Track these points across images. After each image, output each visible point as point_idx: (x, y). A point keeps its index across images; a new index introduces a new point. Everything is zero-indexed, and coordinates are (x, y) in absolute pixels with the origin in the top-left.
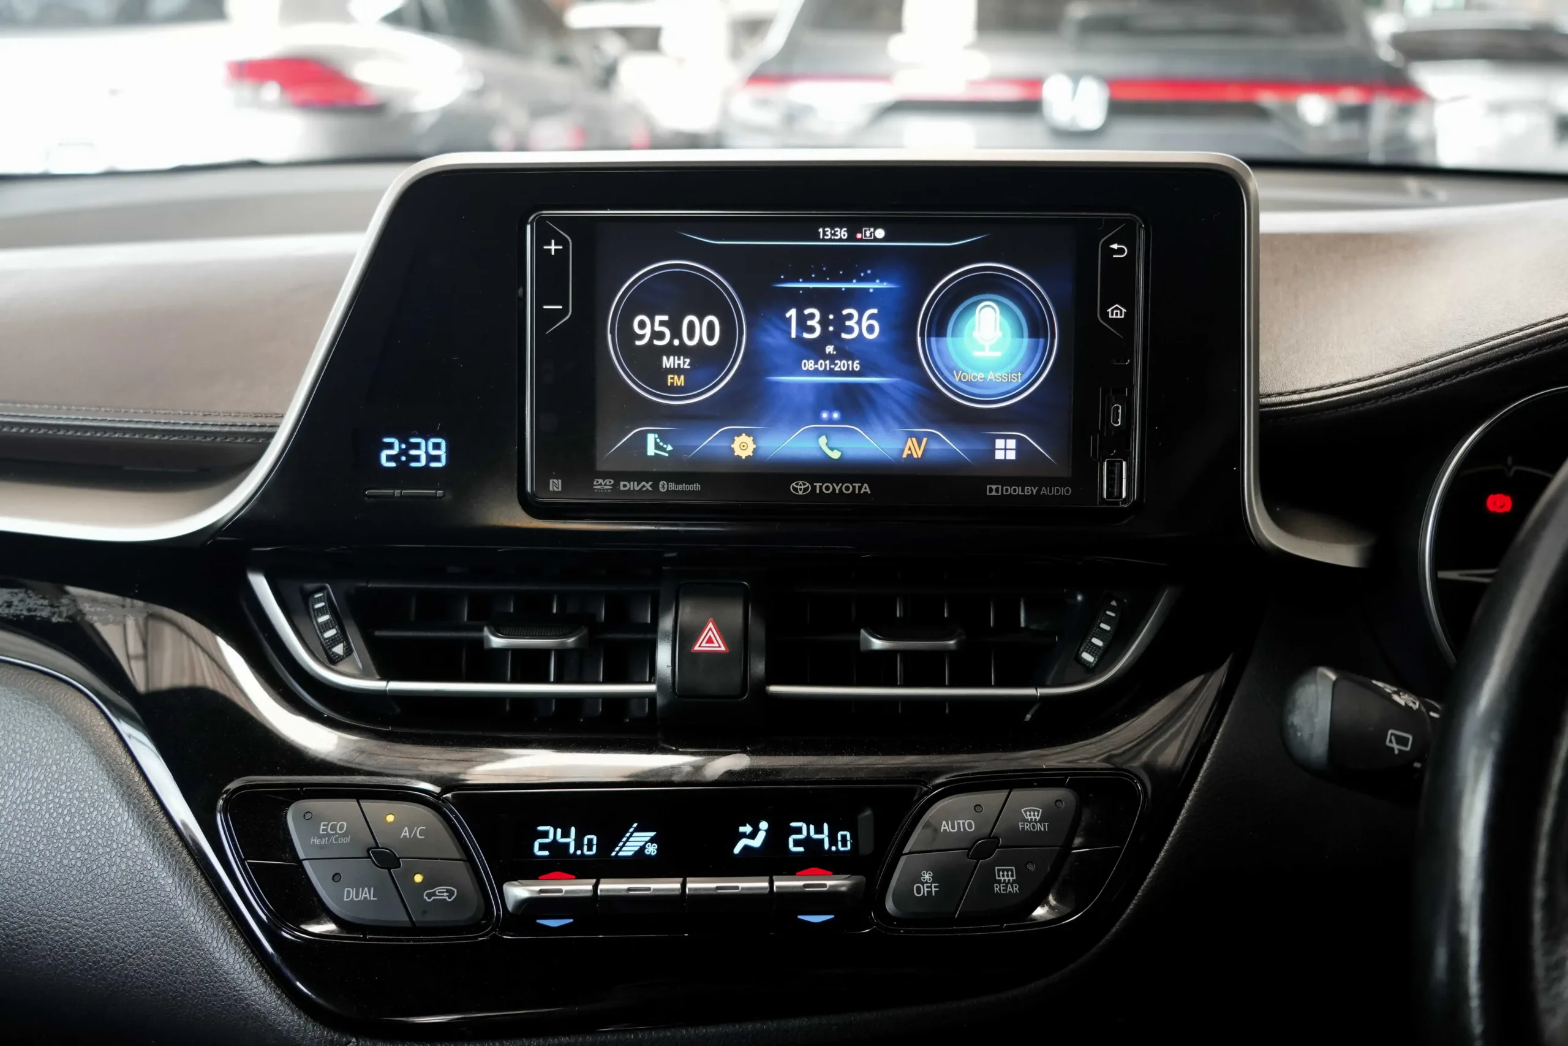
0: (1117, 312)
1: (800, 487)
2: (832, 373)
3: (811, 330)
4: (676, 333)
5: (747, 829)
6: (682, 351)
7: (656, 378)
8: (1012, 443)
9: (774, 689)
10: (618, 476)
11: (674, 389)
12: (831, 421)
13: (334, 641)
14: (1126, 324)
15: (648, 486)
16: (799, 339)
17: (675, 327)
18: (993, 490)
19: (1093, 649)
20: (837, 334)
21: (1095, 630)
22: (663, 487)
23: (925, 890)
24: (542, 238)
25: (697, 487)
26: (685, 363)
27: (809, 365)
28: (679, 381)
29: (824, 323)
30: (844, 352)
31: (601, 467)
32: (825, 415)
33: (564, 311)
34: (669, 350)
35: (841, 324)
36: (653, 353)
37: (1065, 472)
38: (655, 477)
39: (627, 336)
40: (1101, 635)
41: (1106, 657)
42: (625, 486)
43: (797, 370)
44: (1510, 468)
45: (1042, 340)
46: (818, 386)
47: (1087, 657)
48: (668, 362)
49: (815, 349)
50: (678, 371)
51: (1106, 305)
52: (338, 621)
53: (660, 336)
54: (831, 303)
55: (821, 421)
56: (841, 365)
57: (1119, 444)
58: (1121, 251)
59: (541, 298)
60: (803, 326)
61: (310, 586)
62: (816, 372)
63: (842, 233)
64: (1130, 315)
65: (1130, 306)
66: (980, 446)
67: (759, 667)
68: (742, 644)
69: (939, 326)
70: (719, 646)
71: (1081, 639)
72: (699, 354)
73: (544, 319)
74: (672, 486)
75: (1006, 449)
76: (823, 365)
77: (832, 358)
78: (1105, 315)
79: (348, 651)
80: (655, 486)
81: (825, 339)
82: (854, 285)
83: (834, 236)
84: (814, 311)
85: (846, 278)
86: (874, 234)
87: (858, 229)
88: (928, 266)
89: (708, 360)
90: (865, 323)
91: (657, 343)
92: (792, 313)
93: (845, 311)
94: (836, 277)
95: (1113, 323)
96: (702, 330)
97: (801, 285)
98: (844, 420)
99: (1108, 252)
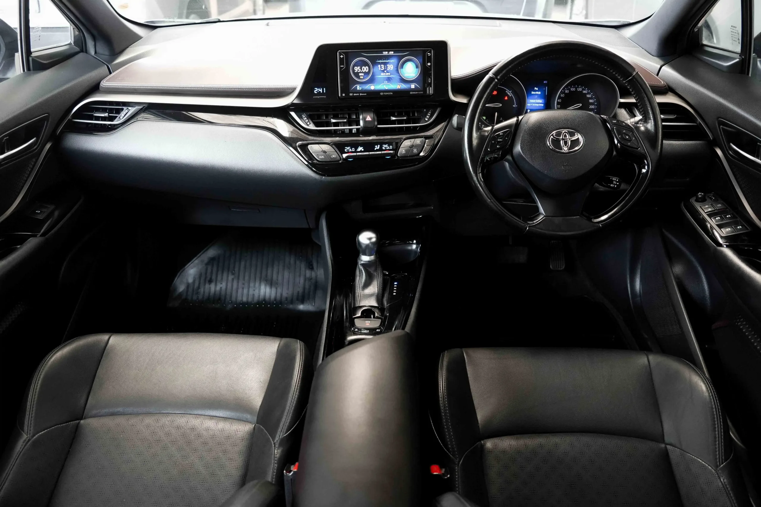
0: (429, 64)
1: (382, 94)
2: (386, 75)
3: (382, 68)
4: (361, 70)
5: (376, 146)
6: (362, 72)
7: (358, 77)
8: (414, 85)
9: (378, 126)
10: (353, 93)
11: (361, 79)
12: (386, 83)
13: (307, 122)
14: (430, 66)
15: (358, 94)
16: (380, 70)
17: (361, 69)
18: (411, 93)
19: (427, 118)
20: (386, 69)
21: (427, 115)
22: (361, 94)
23: (404, 153)
24: (340, 54)
25: (366, 94)
26: (363, 74)
27: (382, 74)
28: (362, 77)
29: (384, 67)
30: (388, 72)
31: (350, 91)
32: (385, 82)
33: (344, 67)
34: (360, 72)
35: (387, 67)
36: (358, 73)
37: (422, 90)
39: (353, 70)
40: (428, 116)
41: (429, 119)
42: (355, 95)
43: (380, 75)
45: (418, 69)
46: (384, 77)
47: (426, 119)
48: (360, 74)
49: (383, 71)
50: (362, 76)
51: (427, 63)
52: (308, 119)
53: (359, 70)
54: (385, 64)
55: (384, 83)
56: (387, 74)
57: (430, 85)
58: (429, 54)
59: (340, 65)
61: (301, 114)
62: (383, 75)
63: (387, 53)
64: (431, 64)
65: (431, 63)
66: (409, 86)
67: (376, 123)
68: (373, 120)
69: (402, 67)
70: (370, 119)
71: (425, 116)
72: (365, 73)
73: (341, 68)
74: (362, 94)
75: (413, 86)
76: (384, 74)
77: (386, 73)
78: (427, 65)
79: (310, 124)
80: (359, 94)
81: (385, 70)
82: (389, 61)
83: (385, 53)
84: (383, 65)
85: (387, 60)
86: (391, 53)
87: (389, 52)
88: (400, 58)
89: (366, 74)
90: (391, 67)
91: (358, 71)
92: (379, 66)
93: (387, 65)
94: (386, 60)
95: (429, 66)
96: (365, 69)
97: (380, 61)
98: (388, 83)
99: (427, 55)
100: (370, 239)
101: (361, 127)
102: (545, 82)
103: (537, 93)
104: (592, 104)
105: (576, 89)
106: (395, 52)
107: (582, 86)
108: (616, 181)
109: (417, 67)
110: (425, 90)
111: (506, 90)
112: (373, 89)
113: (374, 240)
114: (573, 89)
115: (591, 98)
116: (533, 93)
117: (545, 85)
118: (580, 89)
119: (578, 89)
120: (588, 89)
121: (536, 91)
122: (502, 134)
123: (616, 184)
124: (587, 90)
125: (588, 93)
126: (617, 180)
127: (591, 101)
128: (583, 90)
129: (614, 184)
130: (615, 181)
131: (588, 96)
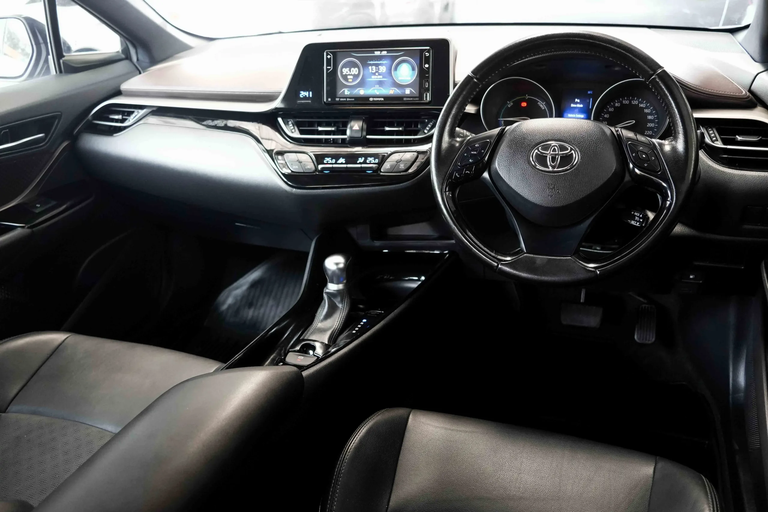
0: (427, 66)
1: (371, 99)
2: (377, 78)
3: (373, 70)
4: (350, 72)
5: (360, 159)
6: (351, 75)
7: (346, 79)
8: (409, 90)
9: (367, 137)
10: (340, 98)
11: (350, 82)
12: (377, 87)
13: (293, 129)
14: (428, 68)
15: (345, 99)
16: (372, 73)
17: (350, 70)
18: (405, 99)
19: (427, 130)
20: (378, 71)
21: (428, 126)
22: (348, 99)
23: (388, 168)
24: (327, 54)
25: (353, 99)
26: (352, 77)
27: (373, 77)
28: (350, 80)
29: (376, 69)
30: (379, 75)
31: (338, 96)
32: (376, 86)
33: (331, 68)
34: (349, 75)
35: (379, 69)
36: (346, 75)
37: (418, 95)
38: (346, 98)
39: (342, 72)
41: (429, 131)
42: (341, 99)
43: (371, 78)
44: (527, 97)
45: (414, 71)
46: (376, 81)
47: (426, 131)
48: (349, 77)
49: (374, 74)
50: (351, 79)
51: (425, 64)
52: (293, 125)
53: (347, 72)
54: (377, 65)
55: (375, 87)
56: (379, 77)
57: (427, 90)
58: (427, 54)
59: (327, 66)
60: (372, 70)
61: (289, 120)
62: (374, 78)
63: (379, 52)
64: (429, 66)
65: (429, 64)
66: (403, 91)
67: (364, 133)
68: (362, 129)
69: (396, 69)
70: (358, 128)
71: (424, 128)
72: (354, 76)
73: (327, 70)
75: (408, 91)
76: (376, 77)
77: (377, 75)
78: (424, 66)
79: (295, 131)
80: (346, 99)
81: (376, 72)
82: (381, 62)
83: (377, 53)
84: (374, 67)
85: (380, 61)
86: (384, 53)
87: (382, 52)
88: (394, 58)
89: (356, 76)
90: (383, 69)
91: (347, 74)
92: (370, 67)
93: (379, 67)
94: (378, 61)
95: (426, 68)
96: (355, 71)
97: (372, 62)
98: (379, 87)
99: (425, 55)
100: (337, 264)
101: (348, 136)
102: (589, 92)
103: (578, 106)
104: (651, 121)
105: (630, 102)
106: (388, 51)
107: (638, 98)
108: (639, 217)
109: (413, 69)
110: (421, 96)
111: (539, 102)
112: (362, 94)
113: (341, 266)
114: (626, 102)
115: (650, 114)
116: (572, 105)
117: (590, 96)
118: (635, 102)
119: (633, 102)
120: (647, 103)
121: (577, 103)
122: (478, 145)
123: (639, 221)
124: (645, 103)
125: (647, 108)
126: (641, 216)
127: (650, 117)
128: (639, 102)
129: (637, 220)
130: (637, 216)
131: (646, 111)
